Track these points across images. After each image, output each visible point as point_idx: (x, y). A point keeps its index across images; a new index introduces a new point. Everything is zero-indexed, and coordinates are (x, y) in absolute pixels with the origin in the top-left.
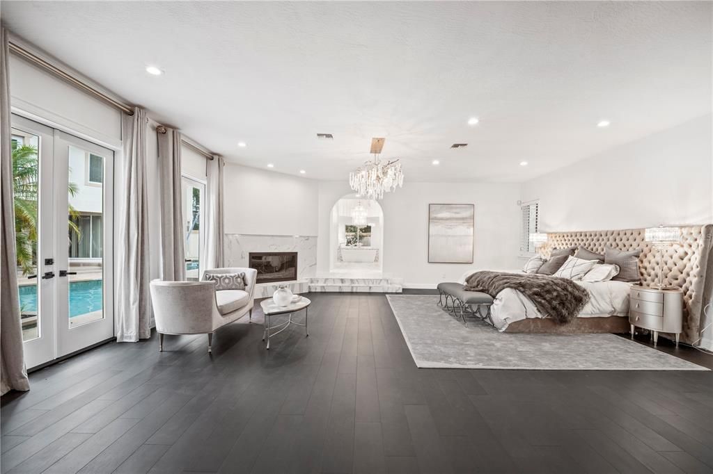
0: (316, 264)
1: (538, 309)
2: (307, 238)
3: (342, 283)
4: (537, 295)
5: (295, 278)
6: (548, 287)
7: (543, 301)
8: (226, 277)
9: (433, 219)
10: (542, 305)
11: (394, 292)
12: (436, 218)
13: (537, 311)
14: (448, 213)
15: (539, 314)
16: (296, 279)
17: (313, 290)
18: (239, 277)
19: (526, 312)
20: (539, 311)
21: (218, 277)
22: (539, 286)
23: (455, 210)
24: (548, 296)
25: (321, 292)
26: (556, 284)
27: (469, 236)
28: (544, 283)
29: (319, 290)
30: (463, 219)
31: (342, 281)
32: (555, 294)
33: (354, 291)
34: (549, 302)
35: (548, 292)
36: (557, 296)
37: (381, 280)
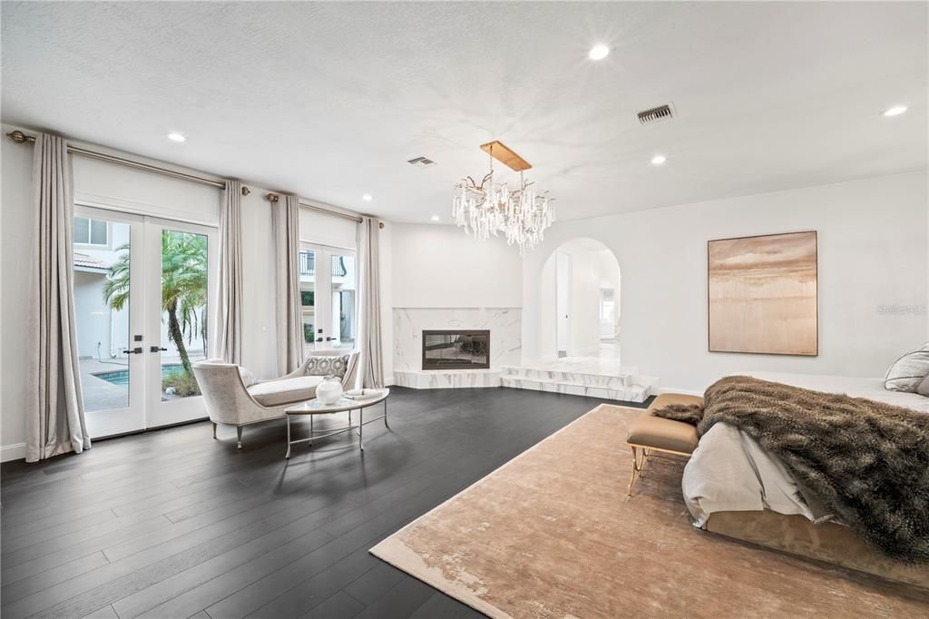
0: (520, 347)
1: (798, 493)
2: (506, 311)
3: (551, 377)
4: (796, 453)
5: (487, 366)
6: (845, 436)
7: (813, 474)
8: (325, 361)
9: (715, 269)
10: (811, 485)
11: (627, 399)
12: (722, 267)
13: (794, 498)
14: (751, 255)
15: (802, 506)
16: (488, 368)
17: (506, 385)
18: (339, 361)
19: (763, 493)
20: (803, 500)
21: (316, 360)
22: (811, 428)
23: (770, 248)
24: (837, 464)
25: (516, 389)
26: (882, 433)
27: (807, 298)
28: (831, 424)
29: (513, 385)
30: (788, 263)
31: (550, 374)
32: (867, 459)
33: (562, 391)
34: (838, 482)
35: (842, 450)
36: (870, 469)
37: (611, 378)
